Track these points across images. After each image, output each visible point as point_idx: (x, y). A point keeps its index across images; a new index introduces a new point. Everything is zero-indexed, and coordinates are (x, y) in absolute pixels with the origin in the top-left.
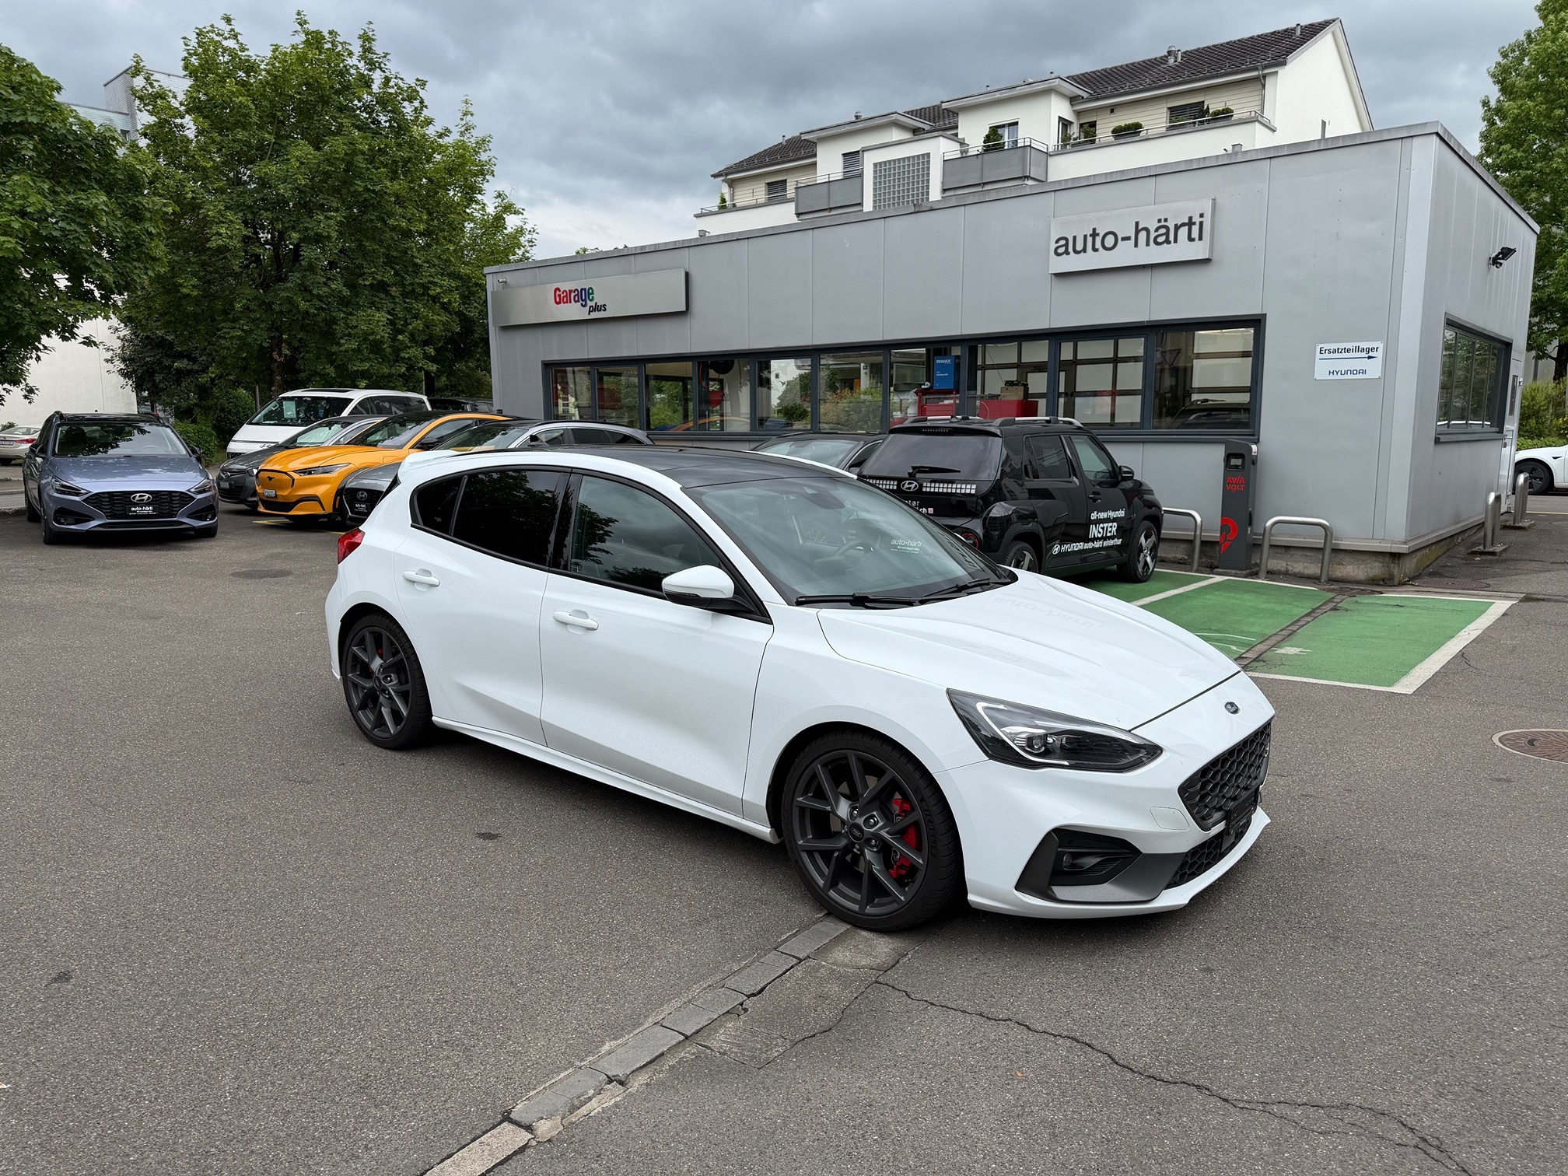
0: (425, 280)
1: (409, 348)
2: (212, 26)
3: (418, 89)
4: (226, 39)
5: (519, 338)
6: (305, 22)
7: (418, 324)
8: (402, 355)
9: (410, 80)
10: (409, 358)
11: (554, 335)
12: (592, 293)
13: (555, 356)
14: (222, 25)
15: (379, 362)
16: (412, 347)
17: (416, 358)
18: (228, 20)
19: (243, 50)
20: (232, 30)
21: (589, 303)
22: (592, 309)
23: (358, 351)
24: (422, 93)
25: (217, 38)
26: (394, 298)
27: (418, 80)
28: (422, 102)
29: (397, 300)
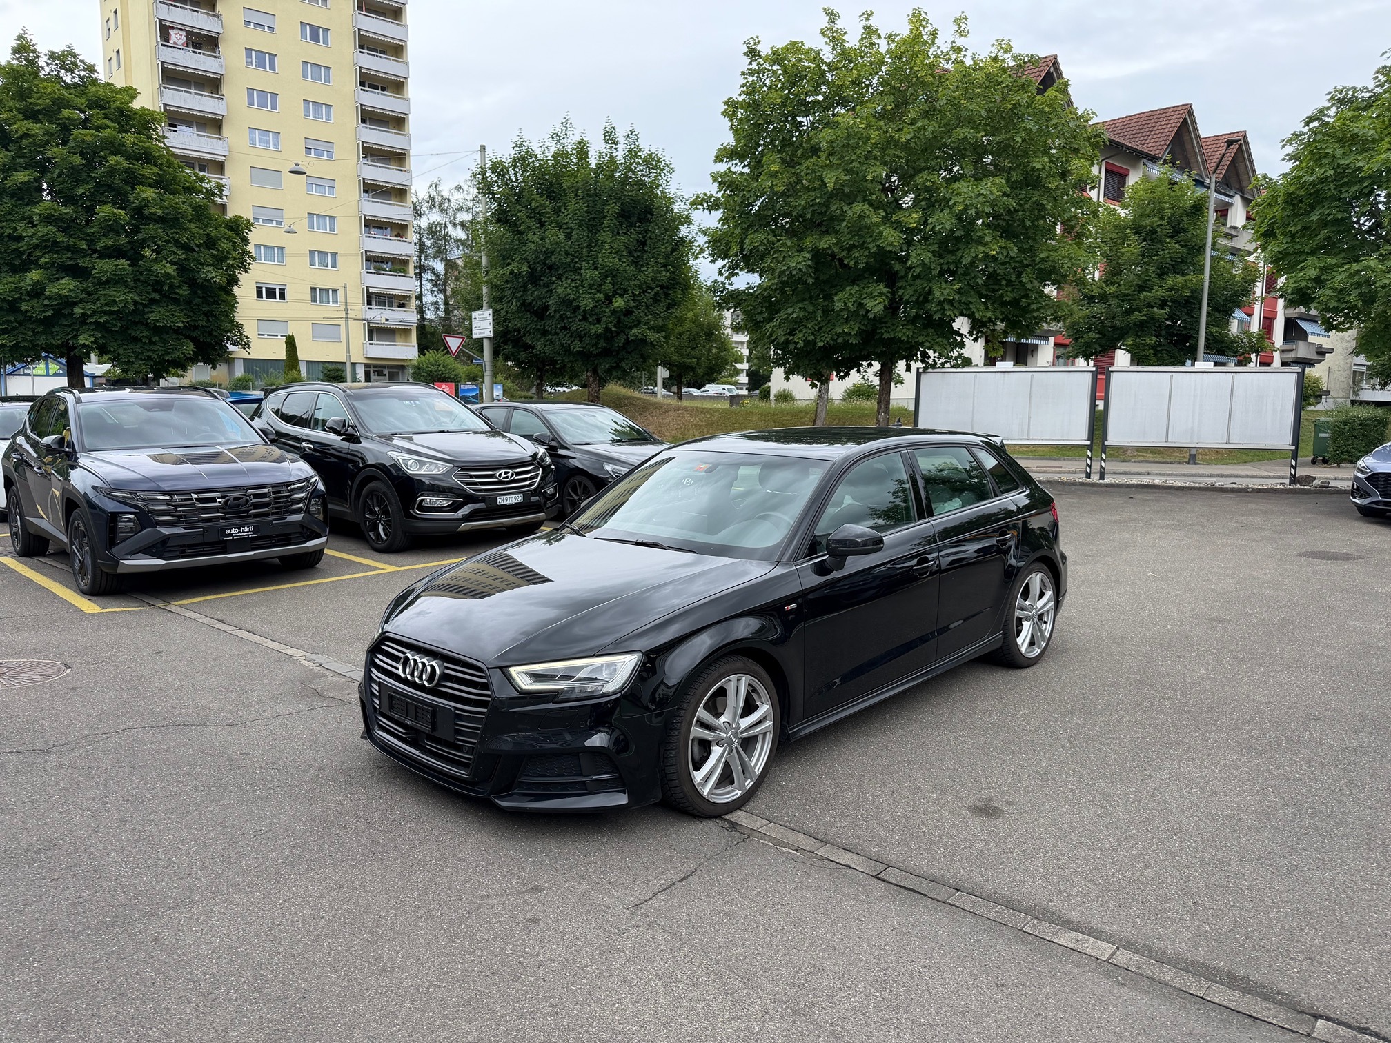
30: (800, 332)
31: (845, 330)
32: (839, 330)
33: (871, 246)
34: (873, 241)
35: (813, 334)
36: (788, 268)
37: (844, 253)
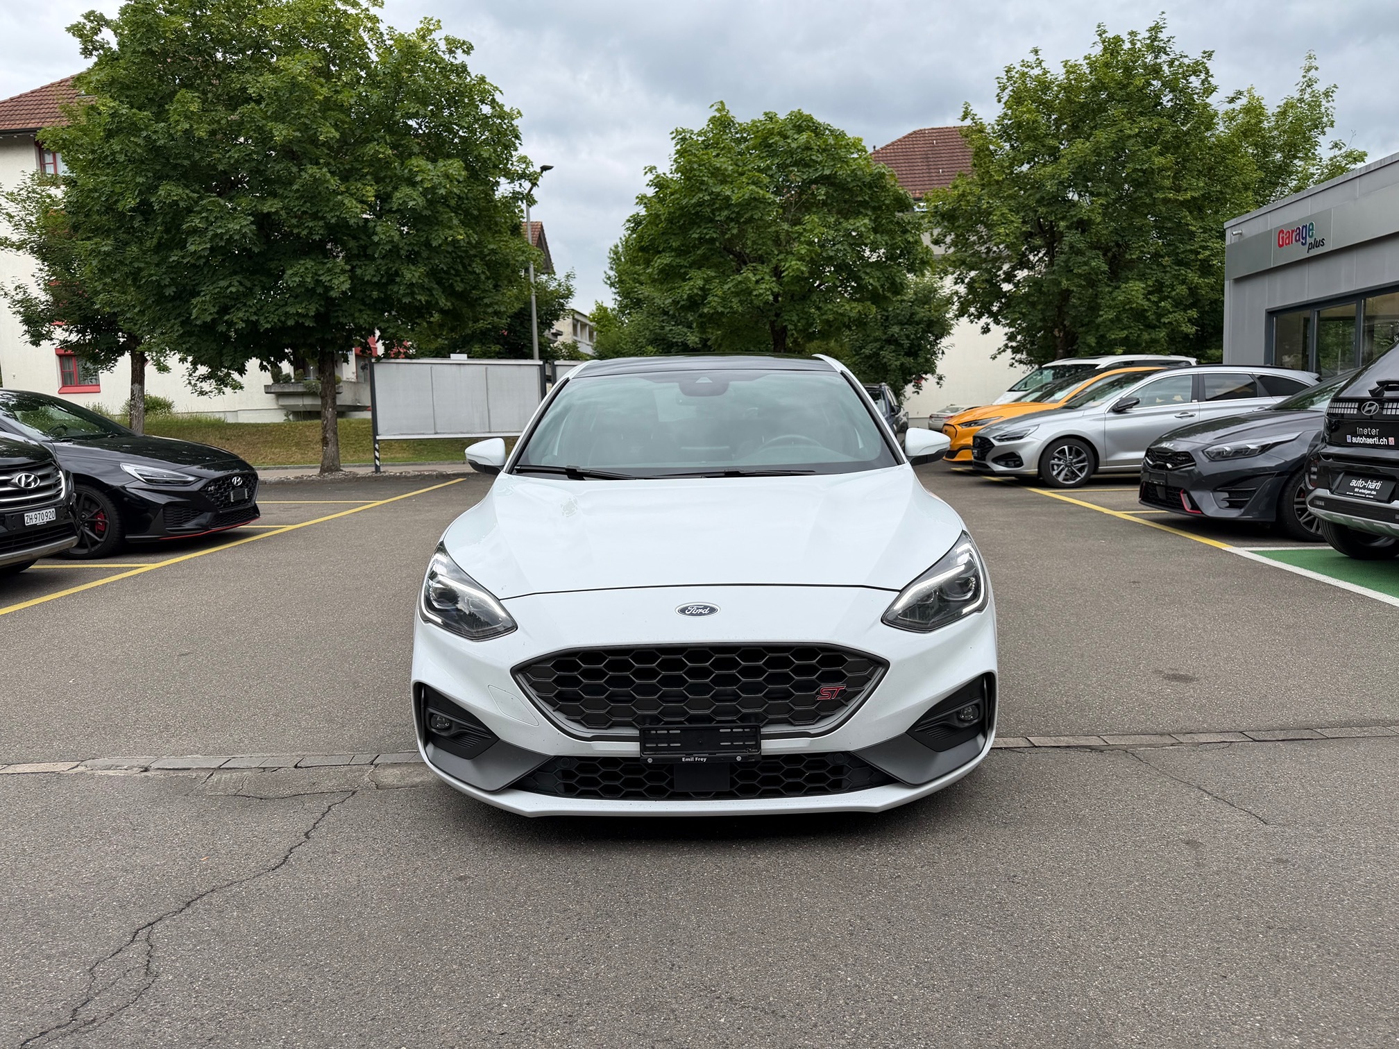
0: (1197, 246)
1: (1171, 313)
2: (1023, 61)
3: (1205, 60)
4: (1033, 68)
5: (1249, 288)
6: (1105, 32)
7: (1182, 290)
8: (1162, 320)
9: (1195, 55)
10: (1170, 323)
11: (1278, 280)
12: (1313, 229)
13: (1278, 303)
14: (1031, 58)
15: (1139, 329)
16: (1173, 312)
17: (1178, 323)
18: (1036, 52)
19: (1045, 73)
20: (1038, 59)
21: (1309, 240)
22: (1312, 246)
23: (1118, 319)
24: (1209, 64)
25: (1026, 70)
26: (1165, 267)
27: (1205, 53)
28: (1207, 72)
29: (1168, 269)
30: (239, 309)
31: (300, 311)
32: (292, 310)
33: (329, 216)
34: (331, 210)
35: (255, 313)
36: (227, 231)
37: (294, 221)
